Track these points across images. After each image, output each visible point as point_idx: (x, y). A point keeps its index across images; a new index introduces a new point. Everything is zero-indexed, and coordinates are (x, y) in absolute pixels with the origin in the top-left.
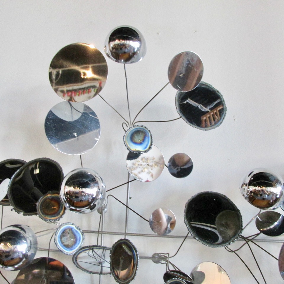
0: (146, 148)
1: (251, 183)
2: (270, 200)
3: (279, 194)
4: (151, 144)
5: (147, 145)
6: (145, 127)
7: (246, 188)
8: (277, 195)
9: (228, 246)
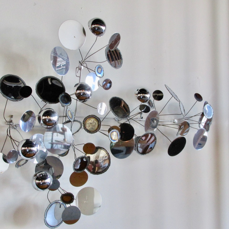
0: (102, 75)
1: (139, 93)
2: (145, 100)
3: (149, 98)
4: (104, 74)
5: (102, 74)
6: (101, 66)
7: (136, 95)
8: (148, 98)
9: (119, 122)
